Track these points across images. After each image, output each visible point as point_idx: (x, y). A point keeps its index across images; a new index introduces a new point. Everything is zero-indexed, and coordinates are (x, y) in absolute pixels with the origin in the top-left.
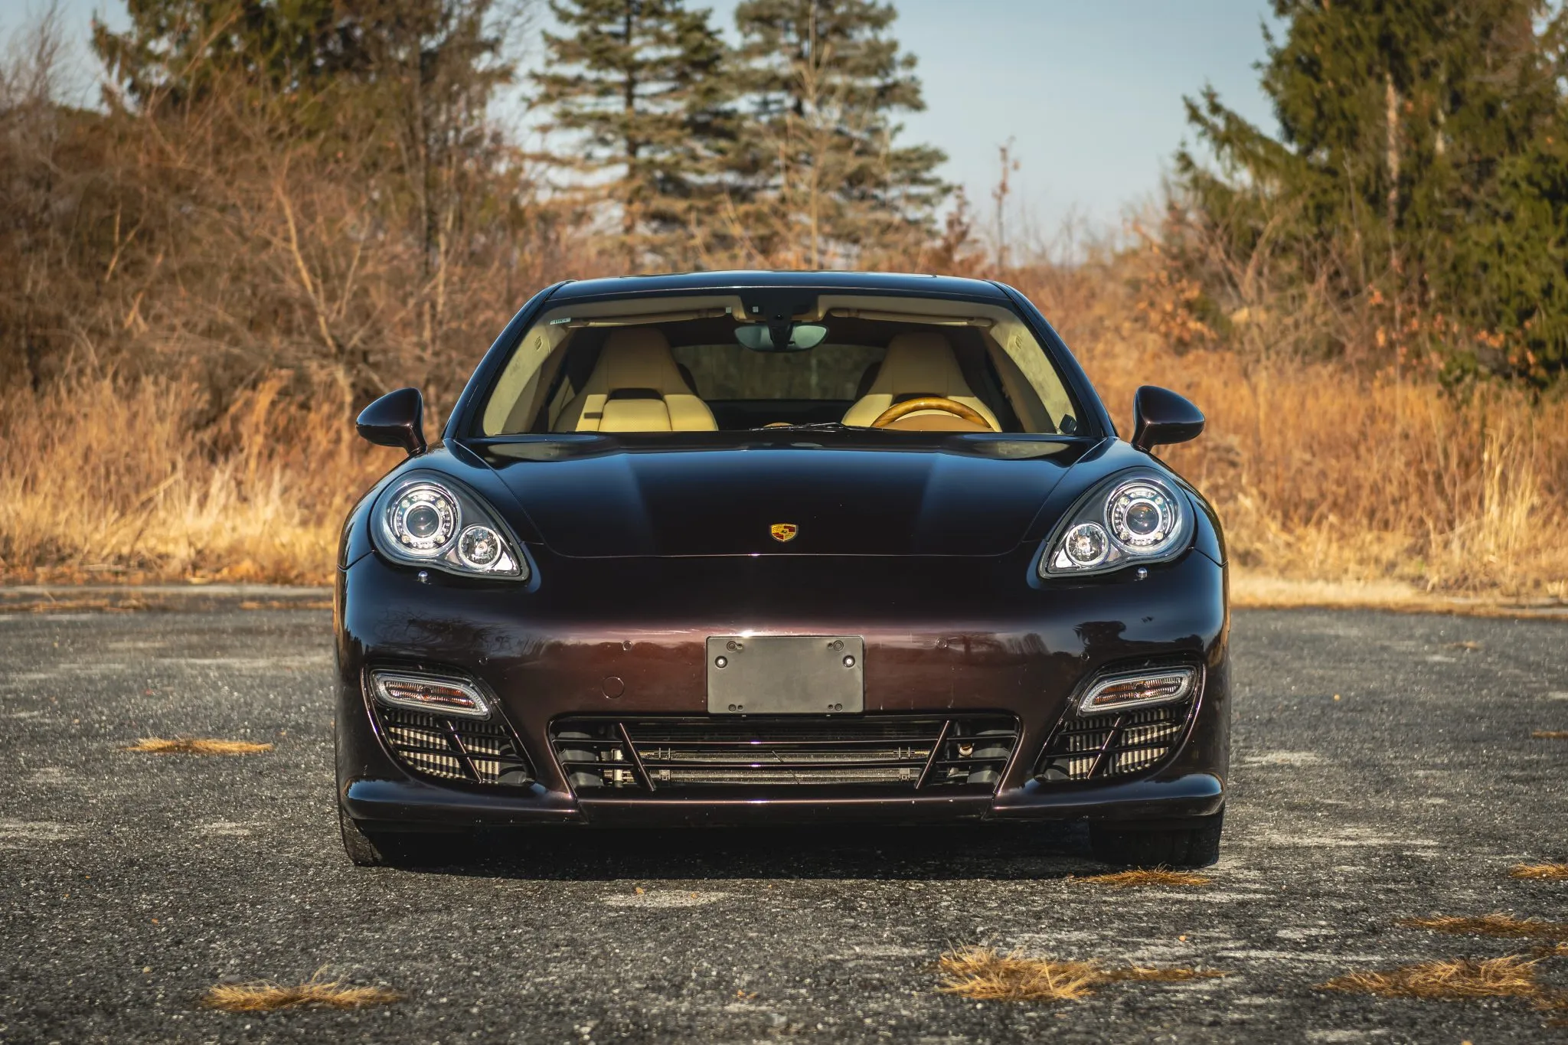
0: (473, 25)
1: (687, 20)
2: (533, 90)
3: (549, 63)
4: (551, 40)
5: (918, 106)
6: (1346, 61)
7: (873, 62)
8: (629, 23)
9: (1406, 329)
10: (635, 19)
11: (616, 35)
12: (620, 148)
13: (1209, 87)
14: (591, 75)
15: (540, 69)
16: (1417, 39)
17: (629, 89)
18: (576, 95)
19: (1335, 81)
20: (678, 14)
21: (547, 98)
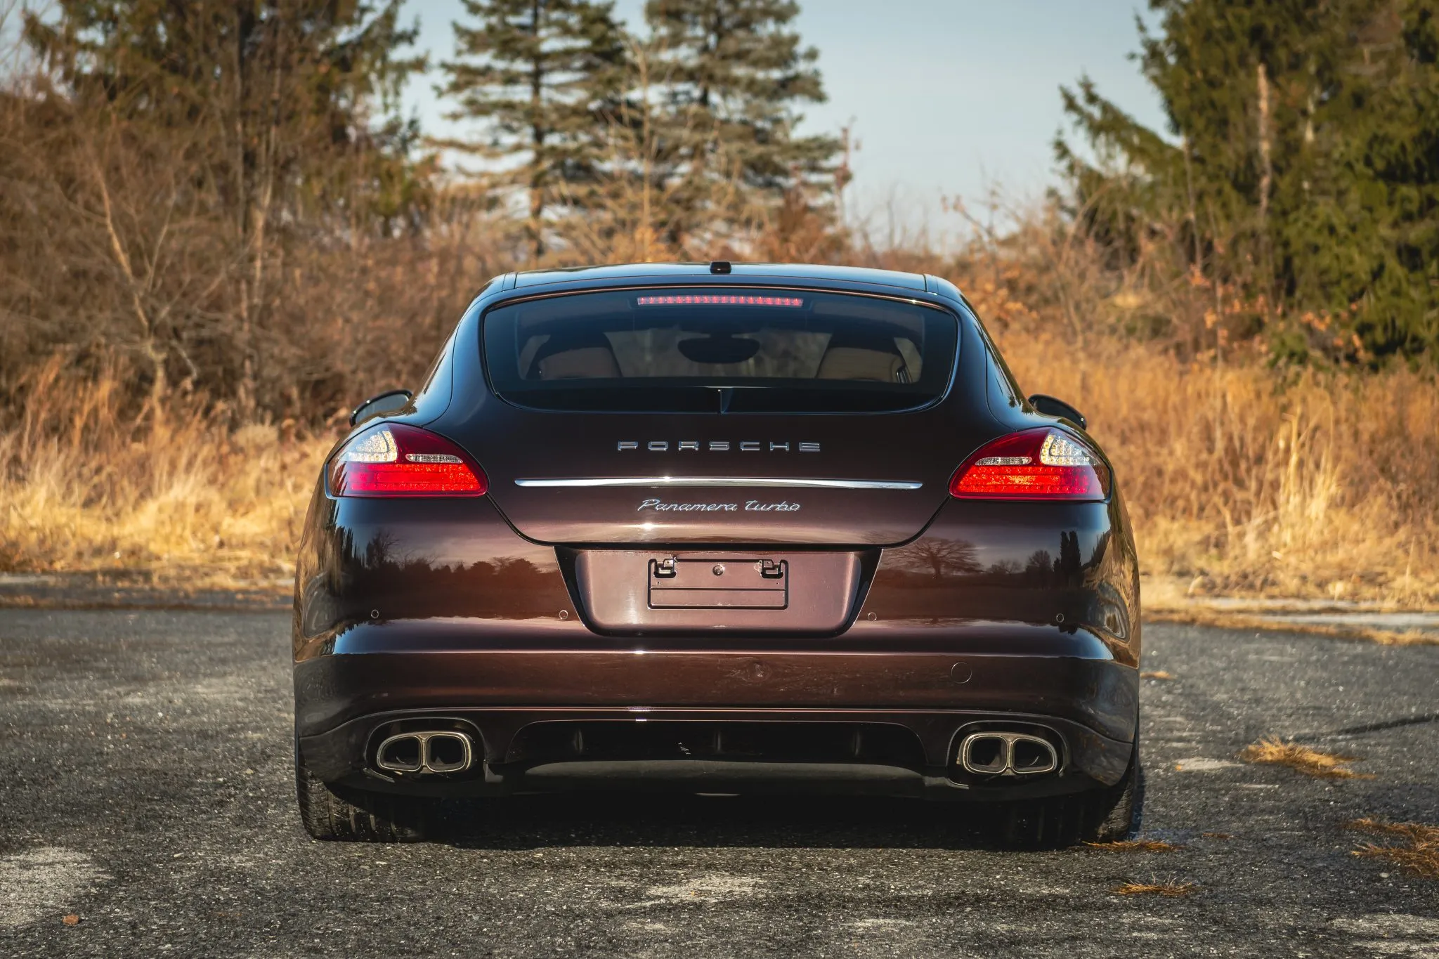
0: (389, 17)
1: (591, 13)
2: (444, 79)
3: (459, 53)
4: (460, 31)
5: (819, 97)
6: (1217, 52)
7: (773, 54)
8: (536, 16)
9: (1228, 310)
10: (541, 11)
11: (522, 27)
12: (527, 135)
13: (1085, 77)
14: (500, 65)
15: (450, 58)
16: (1285, 31)
17: (535, 79)
18: (485, 83)
19: (1205, 72)
20: (583, 7)
21: (456, 87)
